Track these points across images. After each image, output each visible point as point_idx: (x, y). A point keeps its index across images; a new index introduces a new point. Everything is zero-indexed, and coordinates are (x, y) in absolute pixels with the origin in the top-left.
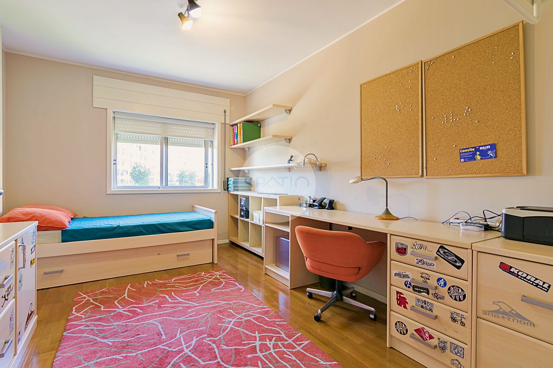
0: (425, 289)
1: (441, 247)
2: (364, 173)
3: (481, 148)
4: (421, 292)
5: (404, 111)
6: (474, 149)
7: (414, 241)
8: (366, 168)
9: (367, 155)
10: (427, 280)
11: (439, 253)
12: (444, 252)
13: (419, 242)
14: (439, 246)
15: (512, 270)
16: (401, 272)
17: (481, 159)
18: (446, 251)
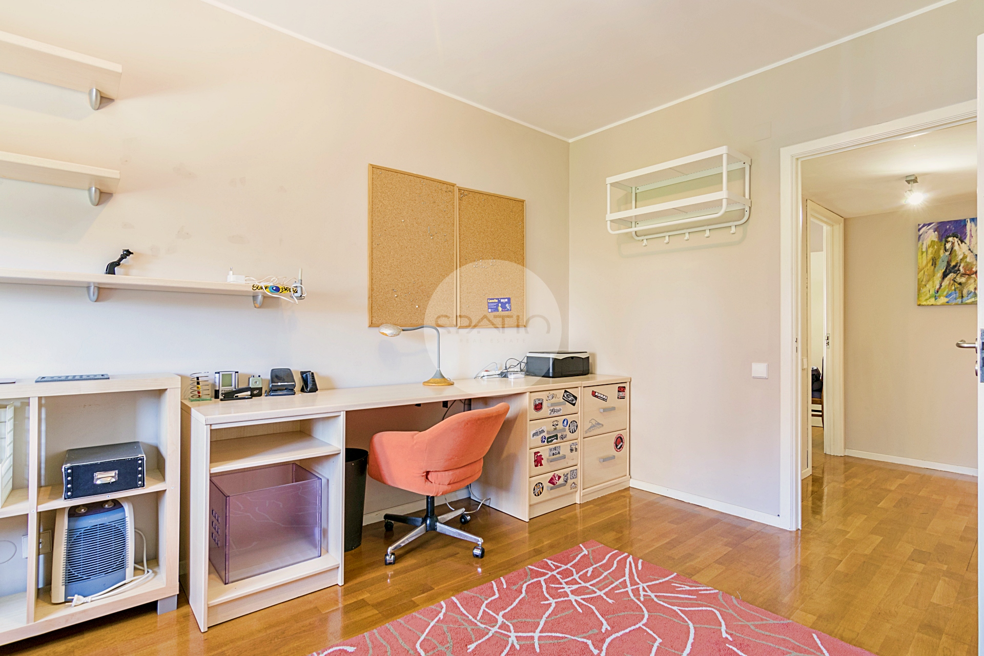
0: (553, 436)
1: (566, 391)
2: (377, 317)
3: (502, 301)
4: (552, 440)
5: (438, 238)
6: (497, 301)
7: (548, 392)
8: (381, 310)
9: (382, 289)
10: (557, 426)
11: (564, 398)
12: (567, 395)
13: (552, 392)
14: (563, 391)
15: (596, 394)
16: (538, 429)
17: (502, 311)
18: (568, 394)
